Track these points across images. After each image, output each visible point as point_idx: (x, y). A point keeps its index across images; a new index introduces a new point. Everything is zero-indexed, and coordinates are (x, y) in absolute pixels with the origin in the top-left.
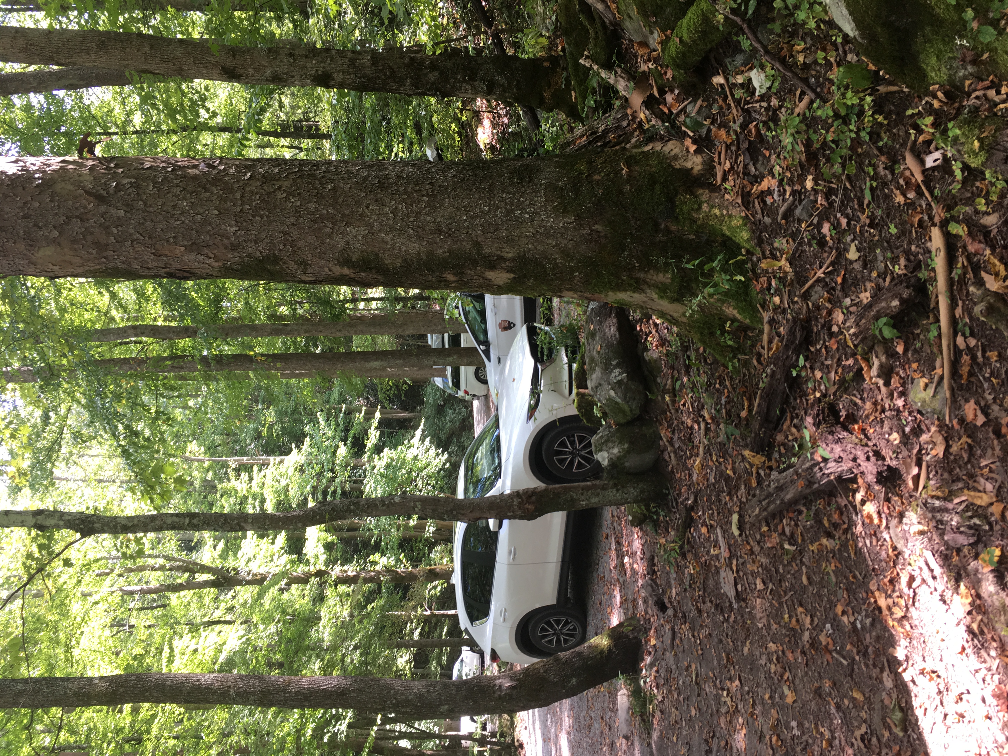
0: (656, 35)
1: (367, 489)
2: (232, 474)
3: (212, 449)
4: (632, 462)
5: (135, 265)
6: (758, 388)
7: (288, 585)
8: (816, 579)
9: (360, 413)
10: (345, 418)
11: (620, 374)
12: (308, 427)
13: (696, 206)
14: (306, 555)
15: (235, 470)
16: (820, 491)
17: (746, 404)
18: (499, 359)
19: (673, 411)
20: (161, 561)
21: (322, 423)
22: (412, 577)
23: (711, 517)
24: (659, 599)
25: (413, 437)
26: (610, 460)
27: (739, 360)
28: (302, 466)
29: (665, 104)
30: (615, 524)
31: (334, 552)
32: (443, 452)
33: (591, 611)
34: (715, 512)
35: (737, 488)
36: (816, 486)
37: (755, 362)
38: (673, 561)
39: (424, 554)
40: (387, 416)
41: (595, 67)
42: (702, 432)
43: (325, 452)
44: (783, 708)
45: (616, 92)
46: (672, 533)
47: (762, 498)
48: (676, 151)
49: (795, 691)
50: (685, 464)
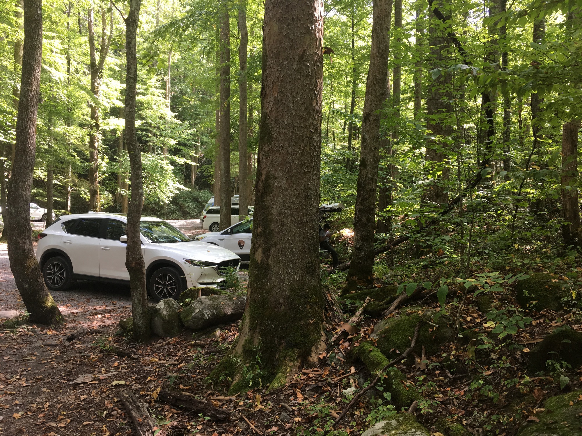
0: (376, 337)
1: (148, 155)
2: (160, 77)
3: (176, 66)
4: (157, 321)
5: (269, 71)
6: (195, 394)
7: (91, 106)
8: (86, 429)
9: (195, 153)
10: (192, 144)
11: (208, 315)
12: (187, 123)
13: (292, 359)
14: (109, 118)
15: (163, 79)
16: (136, 430)
17: (187, 387)
18: (222, 240)
19: (186, 345)
20: (108, 34)
21: (189, 131)
22: (92, 180)
23: (123, 368)
24: (75, 337)
25: (180, 183)
26: (159, 309)
27: (211, 383)
28: (164, 118)
29: (344, 342)
30: (121, 309)
31: (110, 134)
32: (170, 201)
33: (68, 294)
34: (126, 371)
35: (140, 383)
36: (139, 428)
37: (209, 392)
38: (98, 345)
39: (107, 187)
40: (193, 168)
41: (364, 305)
42: (173, 362)
43: (172, 132)
44: (11, 411)
45: (352, 316)
46: (115, 345)
47: (134, 399)
48: (320, 348)
49: (21, 419)
50: (155, 352)
